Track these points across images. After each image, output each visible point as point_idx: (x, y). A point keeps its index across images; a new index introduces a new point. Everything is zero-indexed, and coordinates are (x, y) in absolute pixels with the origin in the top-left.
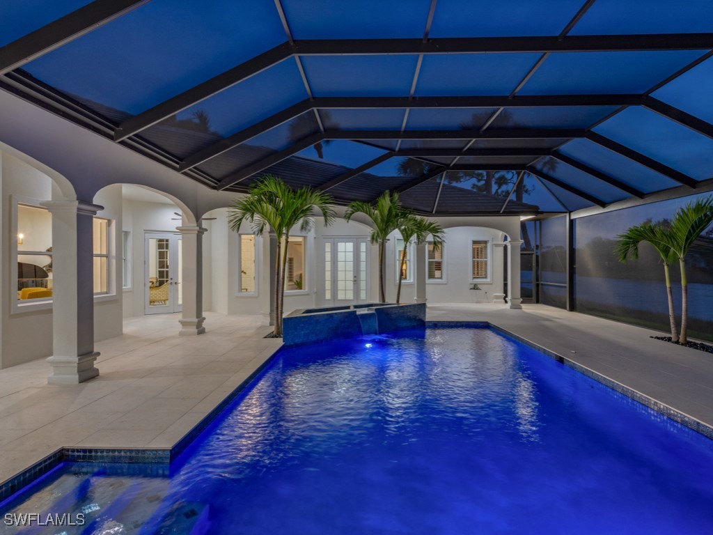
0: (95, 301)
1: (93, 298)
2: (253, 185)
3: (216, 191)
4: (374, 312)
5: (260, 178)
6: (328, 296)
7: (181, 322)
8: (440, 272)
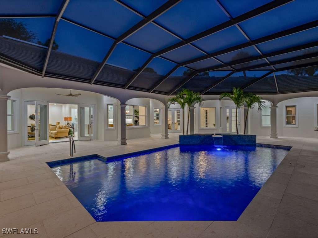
0: (126, 128)
1: (125, 128)
2: (179, 92)
3: (168, 96)
4: (222, 136)
5: (181, 90)
6: (228, 130)
7: (162, 135)
8: (295, 121)
